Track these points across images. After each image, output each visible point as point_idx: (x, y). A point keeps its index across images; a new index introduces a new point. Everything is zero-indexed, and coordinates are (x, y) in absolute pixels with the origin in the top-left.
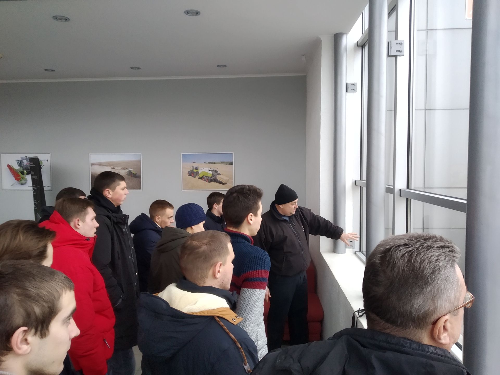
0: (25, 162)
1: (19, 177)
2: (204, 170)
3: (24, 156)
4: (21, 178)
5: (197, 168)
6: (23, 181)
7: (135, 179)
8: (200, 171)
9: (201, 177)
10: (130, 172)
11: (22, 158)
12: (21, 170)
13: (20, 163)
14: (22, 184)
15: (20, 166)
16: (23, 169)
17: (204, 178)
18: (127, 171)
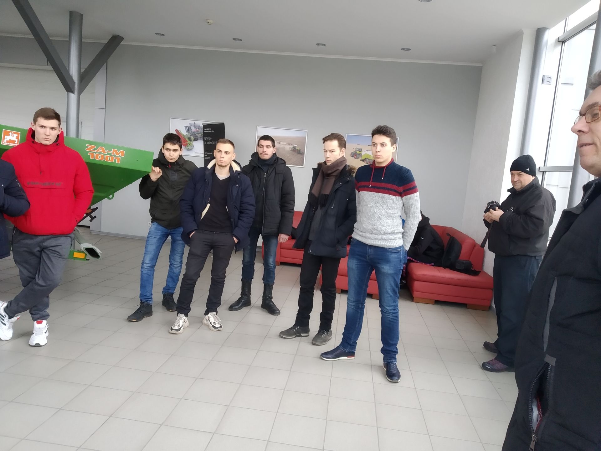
0: (193, 129)
1: (186, 143)
2: (367, 152)
3: (192, 122)
4: (189, 144)
5: (360, 150)
6: (189, 147)
7: (299, 155)
8: (363, 153)
9: (363, 159)
10: (294, 148)
11: (191, 125)
12: (189, 136)
13: (188, 129)
14: (189, 150)
15: (188, 132)
16: (191, 136)
17: (366, 161)
18: (291, 146)
